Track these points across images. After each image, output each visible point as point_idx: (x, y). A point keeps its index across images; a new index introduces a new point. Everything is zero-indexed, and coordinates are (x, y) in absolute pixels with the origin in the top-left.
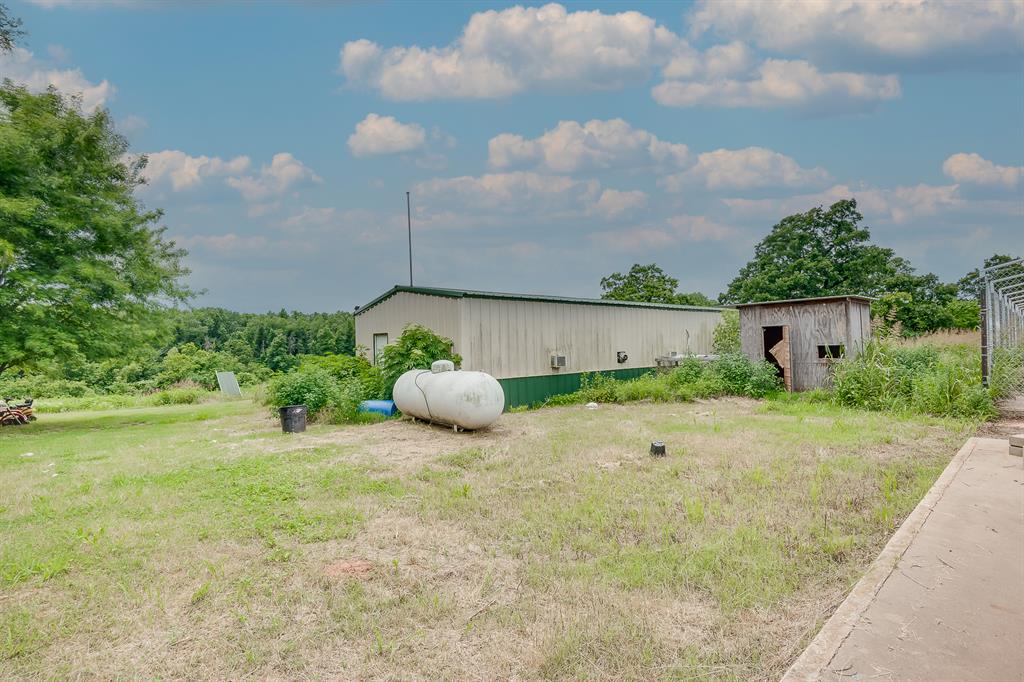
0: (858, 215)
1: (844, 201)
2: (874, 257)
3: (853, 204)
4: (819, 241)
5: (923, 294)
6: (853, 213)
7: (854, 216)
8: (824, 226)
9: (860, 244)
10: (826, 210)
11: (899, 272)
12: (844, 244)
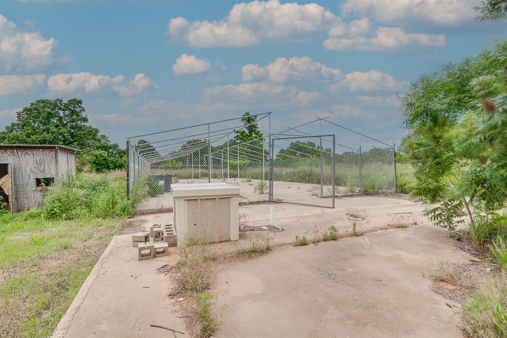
0: (83, 108)
1: (75, 99)
2: (90, 132)
3: (80, 102)
4: (61, 118)
5: (112, 152)
6: (80, 107)
7: (81, 109)
8: (63, 110)
9: (83, 124)
10: (65, 101)
11: (103, 141)
12: (74, 122)
